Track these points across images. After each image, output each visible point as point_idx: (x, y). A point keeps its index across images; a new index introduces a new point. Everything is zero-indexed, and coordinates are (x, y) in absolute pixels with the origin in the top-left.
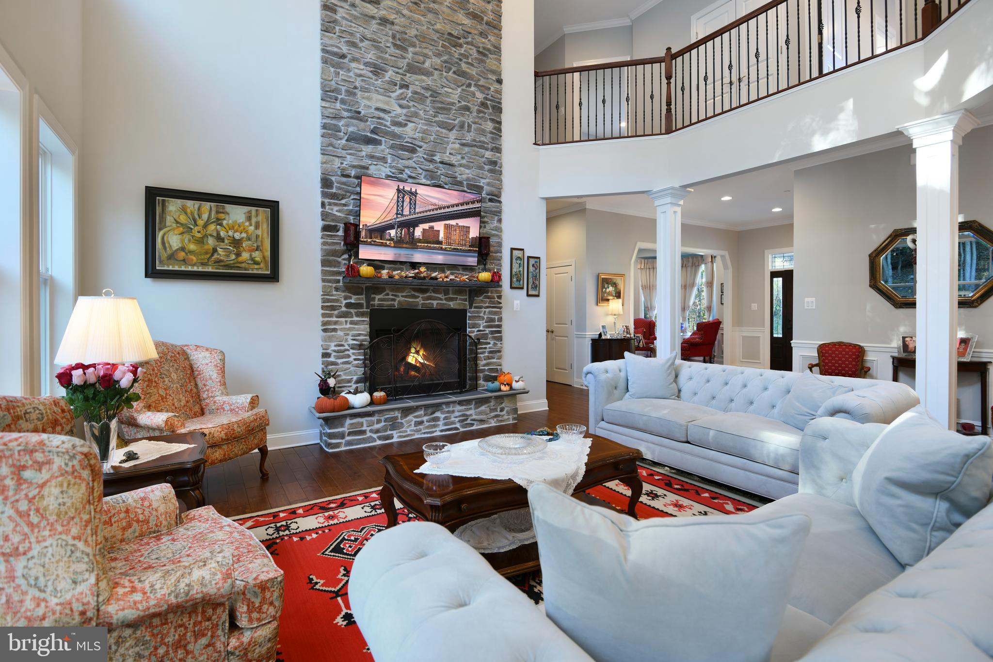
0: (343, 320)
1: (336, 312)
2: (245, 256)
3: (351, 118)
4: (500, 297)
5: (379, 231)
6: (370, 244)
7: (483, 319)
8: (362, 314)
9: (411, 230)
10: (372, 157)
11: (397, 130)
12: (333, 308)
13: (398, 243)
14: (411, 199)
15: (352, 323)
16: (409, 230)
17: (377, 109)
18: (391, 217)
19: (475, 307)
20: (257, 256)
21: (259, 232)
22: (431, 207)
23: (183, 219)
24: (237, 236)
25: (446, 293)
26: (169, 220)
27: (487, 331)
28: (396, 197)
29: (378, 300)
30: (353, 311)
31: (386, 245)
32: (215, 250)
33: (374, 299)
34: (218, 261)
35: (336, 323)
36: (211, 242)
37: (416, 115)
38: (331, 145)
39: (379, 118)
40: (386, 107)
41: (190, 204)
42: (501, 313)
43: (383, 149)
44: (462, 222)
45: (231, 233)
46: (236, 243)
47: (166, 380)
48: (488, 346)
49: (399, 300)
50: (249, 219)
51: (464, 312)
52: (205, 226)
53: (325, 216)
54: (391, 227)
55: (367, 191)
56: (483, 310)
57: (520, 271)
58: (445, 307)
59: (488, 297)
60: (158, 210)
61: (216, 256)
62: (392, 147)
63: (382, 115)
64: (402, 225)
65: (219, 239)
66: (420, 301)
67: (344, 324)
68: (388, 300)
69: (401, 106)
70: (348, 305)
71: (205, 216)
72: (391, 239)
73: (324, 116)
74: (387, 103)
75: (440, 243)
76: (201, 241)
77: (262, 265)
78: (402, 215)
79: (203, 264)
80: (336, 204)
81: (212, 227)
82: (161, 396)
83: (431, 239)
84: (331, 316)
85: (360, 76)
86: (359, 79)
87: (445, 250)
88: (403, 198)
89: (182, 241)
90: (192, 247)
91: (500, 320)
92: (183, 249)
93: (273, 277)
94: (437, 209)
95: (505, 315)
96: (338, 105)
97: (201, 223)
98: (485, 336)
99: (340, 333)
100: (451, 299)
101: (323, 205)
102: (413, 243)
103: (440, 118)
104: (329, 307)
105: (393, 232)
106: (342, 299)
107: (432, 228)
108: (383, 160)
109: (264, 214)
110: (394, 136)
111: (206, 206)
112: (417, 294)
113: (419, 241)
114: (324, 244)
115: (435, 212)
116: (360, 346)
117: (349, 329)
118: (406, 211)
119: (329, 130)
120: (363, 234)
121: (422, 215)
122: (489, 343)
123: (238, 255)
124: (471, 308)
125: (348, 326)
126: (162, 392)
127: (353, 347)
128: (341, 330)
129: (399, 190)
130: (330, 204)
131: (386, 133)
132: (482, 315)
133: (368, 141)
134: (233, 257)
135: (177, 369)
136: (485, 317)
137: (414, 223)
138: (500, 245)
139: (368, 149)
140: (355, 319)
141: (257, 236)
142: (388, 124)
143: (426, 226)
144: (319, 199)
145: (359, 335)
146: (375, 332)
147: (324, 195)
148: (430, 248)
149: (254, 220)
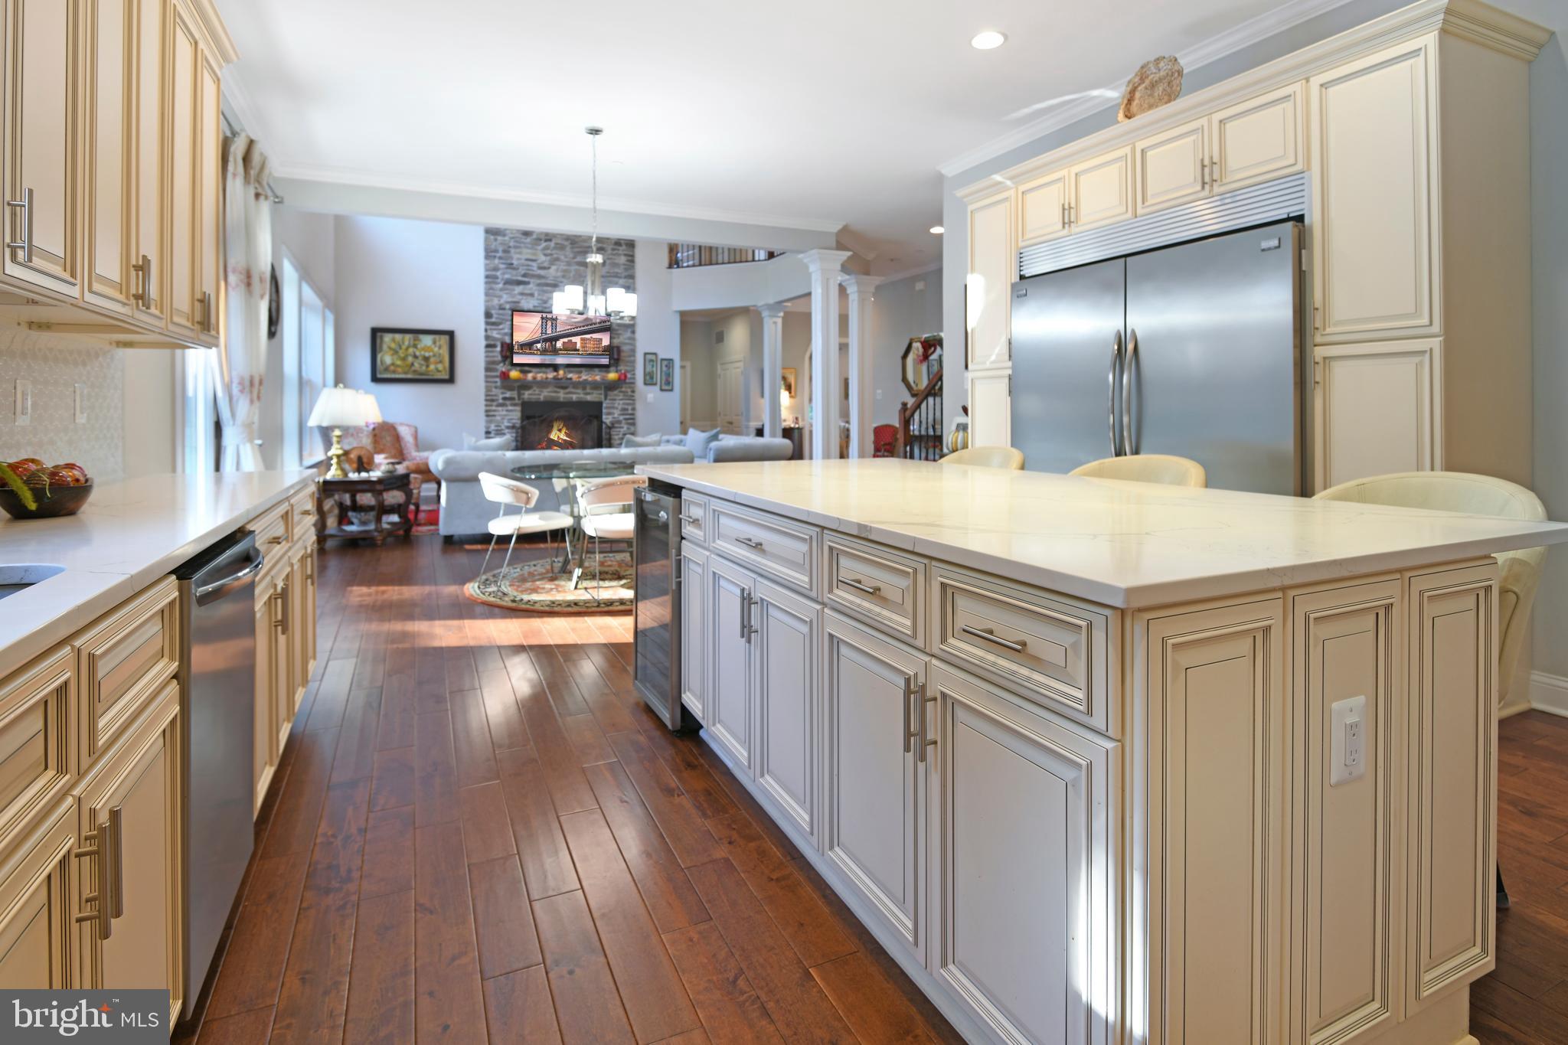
0: (500, 408)
1: (495, 403)
2: (432, 367)
3: (507, 268)
4: (633, 392)
5: (528, 346)
6: (522, 354)
7: (617, 408)
8: (515, 405)
9: (554, 343)
10: (522, 294)
11: (542, 272)
12: (493, 400)
13: (544, 352)
14: (552, 323)
15: (507, 411)
16: (551, 343)
17: (527, 260)
18: (537, 335)
19: (610, 400)
20: (440, 367)
21: (441, 351)
22: (570, 327)
23: (393, 345)
24: (427, 354)
25: (584, 388)
26: (385, 347)
27: (621, 418)
28: (540, 323)
29: (527, 395)
30: (508, 402)
31: (534, 354)
32: (412, 364)
33: (524, 394)
34: (415, 372)
35: (494, 411)
36: (410, 359)
37: (557, 259)
38: (491, 289)
39: (528, 265)
40: (533, 258)
41: (398, 337)
42: (634, 404)
43: (532, 287)
44: (595, 336)
45: (423, 353)
46: (427, 359)
48: (622, 430)
49: (544, 395)
50: (434, 342)
51: (600, 404)
52: (407, 349)
53: (487, 338)
54: (538, 342)
55: (518, 320)
56: (618, 402)
57: (653, 372)
58: (584, 400)
59: (621, 392)
60: (378, 341)
61: (413, 368)
62: (539, 285)
63: (530, 263)
64: (545, 340)
65: (416, 357)
66: (562, 396)
67: (502, 412)
68: (535, 395)
69: (545, 255)
70: (505, 399)
71: (407, 343)
72: (538, 350)
73: (487, 270)
74: (534, 254)
75: (578, 350)
76: (404, 359)
77: (443, 373)
78: (546, 334)
79: (406, 373)
80: (495, 329)
81: (411, 350)
83: (570, 349)
84: (491, 406)
85: (513, 238)
86: (512, 240)
87: (582, 354)
88: (546, 323)
89: (393, 359)
90: (399, 362)
91: (634, 409)
92: (393, 364)
93: (451, 380)
94: (577, 328)
95: (639, 406)
96: (497, 261)
97: (404, 347)
98: (619, 422)
99: (498, 418)
100: (589, 394)
101: (486, 330)
102: (555, 352)
103: (579, 259)
104: (490, 400)
105: (539, 346)
106: (499, 394)
107: (571, 341)
108: (532, 295)
109: (445, 339)
110: (540, 277)
111: (408, 337)
112: (558, 390)
113: (561, 350)
114: (487, 357)
115: (573, 330)
116: (513, 427)
117: (505, 415)
118: (549, 331)
119: (490, 279)
120: (516, 347)
121: (562, 332)
122: (622, 428)
123: (428, 366)
124: (606, 399)
125: (504, 413)
127: (508, 427)
128: (500, 415)
129: (542, 318)
130: (491, 329)
131: (533, 276)
132: (616, 405)
133: (519, 283)
134: (424, 368)
135: (389, 435)
136: (620, 407)
137: (557, 338)
138: (633, 351)
139: (519, 289)
140: (510, 408)
141: (440, 354)
142: (535, 269)
143: (566, 340)
144: (483, 326)
145: (512, 419)
146: (526, 417)
147: (487, 323)
148: (569, 354)
149: (438, 344)
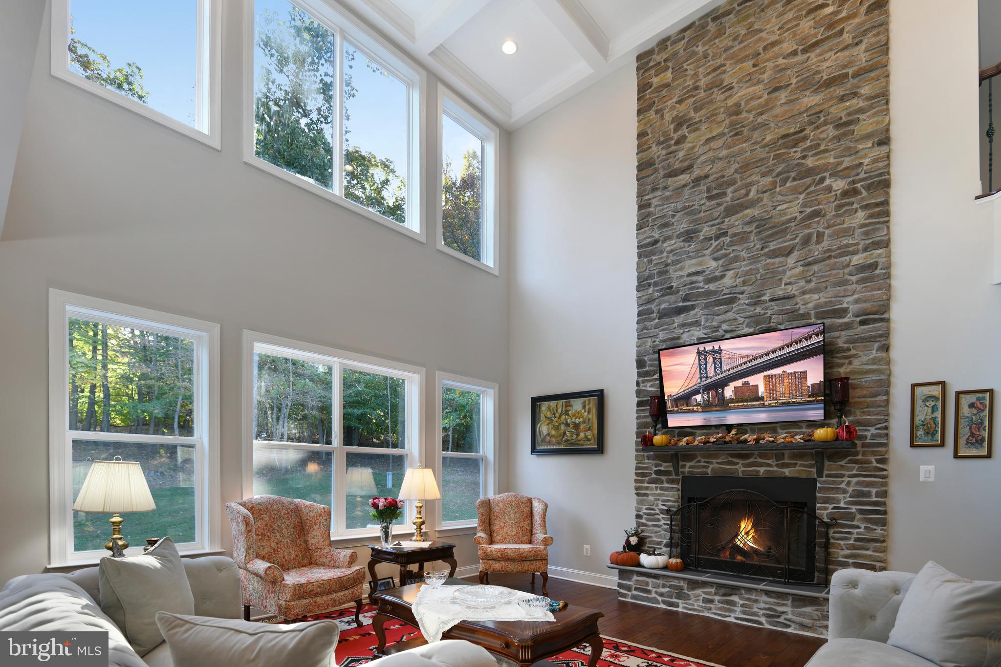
0: (654, 485)
1: (647, 479)
2: (582, 435)
3: (662, 296)
4: (883, 461)
5: (684, 399)
6: (677, 412)
7: (845, 492)
8: (671, 481)
9: (720, 391)
10: (683, 325)
11: (712, 287)
12: (643, 475)
13: (707, 407)
14: (714, 359)
15: (661, 489)
16: (717, 392)
17: (689, 275)
18: (695, 382)
19: (828, 476)
20: (589, 434)
21: (590, 416)
22: (742, 361)
23: (549, 414)
24: (577, 421)
25: (779, 457)
26: (542, 416)
27: (854, 509)
28: (697, 361)
29: (688, 467)
30: (664, 478)
31: (693, 411)
32: (565, 433)
33: (684, 466)
34: (567, 441)
35: (647, 488)
36: (563, 427)
37: (736, 259)
38: (645, 328)
39: (692, 283)
40: (699, 268)
41: (552, 404)
42: (885, 484)
43: (698, 313)
45: (573, 420)
46: (576, 426)
47: (507, 517)
48: (855, 531)
49: (713, 467)
50: (584, 407)
51: (811, 483)
52: (560, 417)
53: (639, 393)
54: (697, 392)
56: (846, 479)
57: (934, 419)
58: (776, 475)
59: (856, 462)
60: (537, 410)
61: (565, 437)
62: (706, 306)
63: (694, 278)
64: (707, 388)
65: (567, 425)
66: (740, 468)
67: (654, 490)
68: (698, 467)
69: (716, 259)
70: (658, 473)
71: (560, 411)
72: (698, 405)
73: (639, 305)
74: (700, 264)
75: (762, 399)
76: (557, 428)
77: (592, 441)
78: (707, 377)
79: (559, 444)
80: (648, 381)
81: (563, 417)
82: (501, 527)
83: (748, 397)
84: (642, 482)
85: (672, 251)
86: (671, 255)
87: (769, 406)
88: (705, 359)
89: (548, 429)
90: (553, 432)
91: (885, 494)
92: (548, 434)
93: (600, 449)
94: (750, 361)
95: (894, 487)
96: (650, 291)
97: (557, 415)
98: (851, 516)
99: (651, 498)
100: (787, 465)
101: (638, 384)
102: (724, 405)
103: (772, 246)
104: (641, 474)
105: (699, 397)
106: (651, 466)
107: (747, 383)
108: (697, 323)
109: (593, 401)
110: (709, 293)
111: (561, 402)
112: (735, 460)
113: (732, 401)
114: (638, 418)
115: (749, 365)
116: (668, 512)
117: (659, 495)
118: (711, 373)
119: (643, 315)
120: (669, 404)
121: (731, 372)
122: (858, 527)
123: (578, 435)
124: (820, 474)
125: (659, 491)
126: (502, 524)
127: (662, 512)
128: (652, 495)
129: (699, 353)
130: (643, 382)
131: (699, 295)
132: (843, 486)
133: (679, 311)
134: (575, 437)
135: (516, 512)
136: (850, 489)
137: (723, 383)
139: (679, 320)
140: (666, 485)
141: (589, 419)
142: (701, 285)
143: (739, 383)
144: (635, 377)
145: (668, 501)
146: (687, 499)
147: (640, 375)
148: (747, 407)
149: (587, 407)
